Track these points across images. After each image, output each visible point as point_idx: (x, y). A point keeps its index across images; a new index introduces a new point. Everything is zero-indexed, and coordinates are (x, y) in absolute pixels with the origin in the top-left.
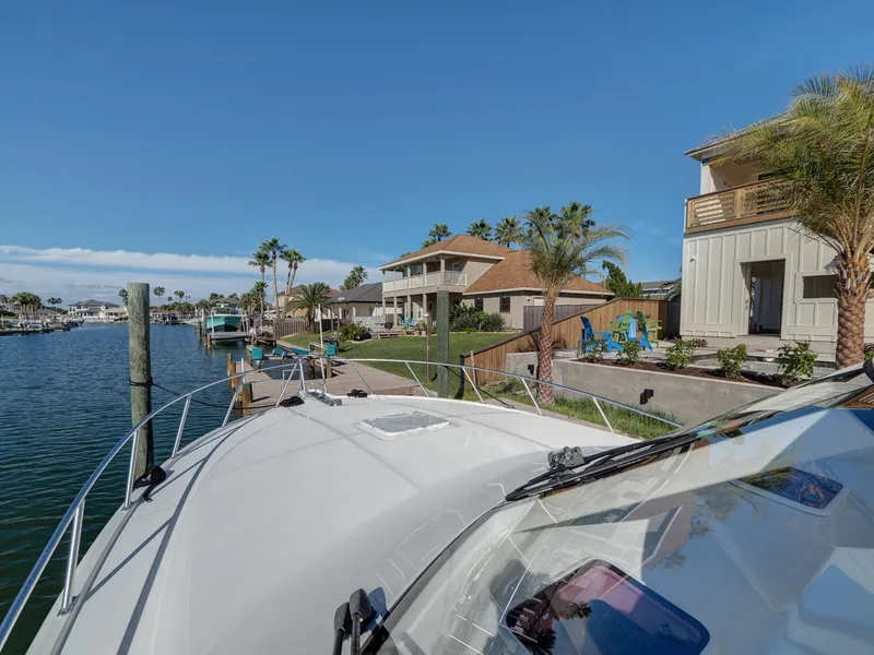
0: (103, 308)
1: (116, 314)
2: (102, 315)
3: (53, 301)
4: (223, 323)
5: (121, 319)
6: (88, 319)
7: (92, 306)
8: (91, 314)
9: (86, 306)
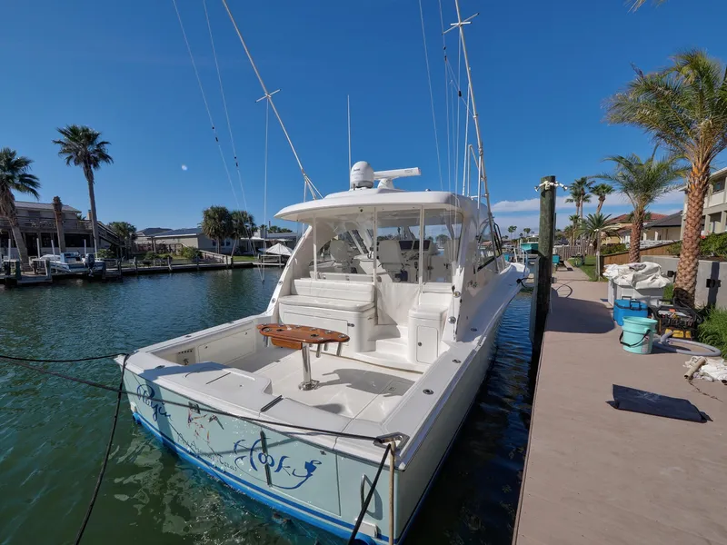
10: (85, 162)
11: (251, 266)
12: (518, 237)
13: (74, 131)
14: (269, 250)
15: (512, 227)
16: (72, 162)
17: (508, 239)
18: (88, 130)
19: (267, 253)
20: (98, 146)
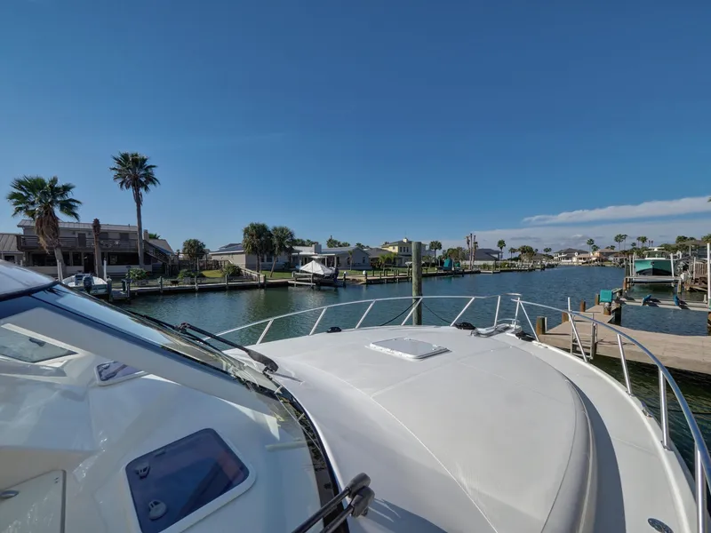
0: (576, 254)
1: (584, 259)
2: (574, 260)
3: (547, 250)
4: (651, 267)
5: (587, 263)
6: (565, 262)
7: (569, 253)
8: (567, 258)
9: (565, 253)
10: (133, 185)
11: (286, 285)
12: (629, 248)
13: (125, 157)
14: (302, 268)
15: (620, 236)
16: (124, 186)
17: (616, 250)
18: (136, 155)
19: (302, 272)
20: (146, 169)
